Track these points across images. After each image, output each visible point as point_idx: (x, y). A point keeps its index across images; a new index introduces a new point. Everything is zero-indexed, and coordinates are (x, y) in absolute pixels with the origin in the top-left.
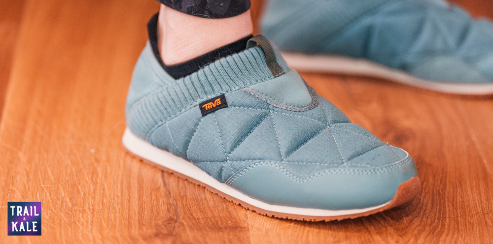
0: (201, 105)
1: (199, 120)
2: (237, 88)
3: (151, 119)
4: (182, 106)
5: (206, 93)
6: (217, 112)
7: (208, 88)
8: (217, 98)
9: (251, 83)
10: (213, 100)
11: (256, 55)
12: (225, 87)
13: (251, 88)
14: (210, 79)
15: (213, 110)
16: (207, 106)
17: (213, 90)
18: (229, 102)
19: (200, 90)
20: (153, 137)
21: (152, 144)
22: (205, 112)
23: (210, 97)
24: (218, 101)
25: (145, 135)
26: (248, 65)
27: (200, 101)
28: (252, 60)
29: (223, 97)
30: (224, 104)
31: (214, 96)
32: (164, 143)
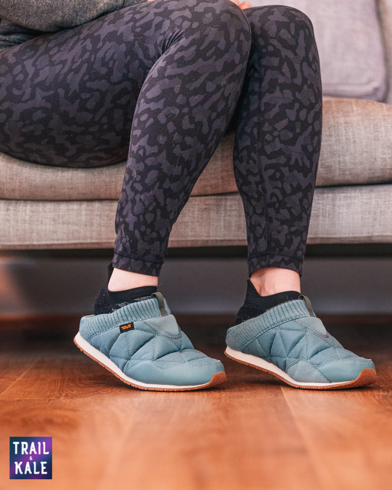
0: (121, 326)
1: (119, 335)
2: (141, 319)
3: (93, 331)
4: (110, 326)
5: (124, 320)
6: (128, 332)
7: (125, 318)
8: (129, 324)
9: (149, 318)
10: (127, 325)
11: (154, 303)
12: (134, 318)
13: (148, 320)
14: (126, 313)
15: (127, 330)
16: (124, 328)
17: (128, 319)
18: (135, 327)
19: (120, 319)
20: (92, 340)
21: (91, 344)
22: (122, 331)
23: (126, 323)
24: (130, 326)
25: (88, 339)
26: (149, 307)
27: (120, 324)
28: (152, 305)
29: (132, 324)
30: (132, 328)
31: (127, 323)
32: (98, 344)
